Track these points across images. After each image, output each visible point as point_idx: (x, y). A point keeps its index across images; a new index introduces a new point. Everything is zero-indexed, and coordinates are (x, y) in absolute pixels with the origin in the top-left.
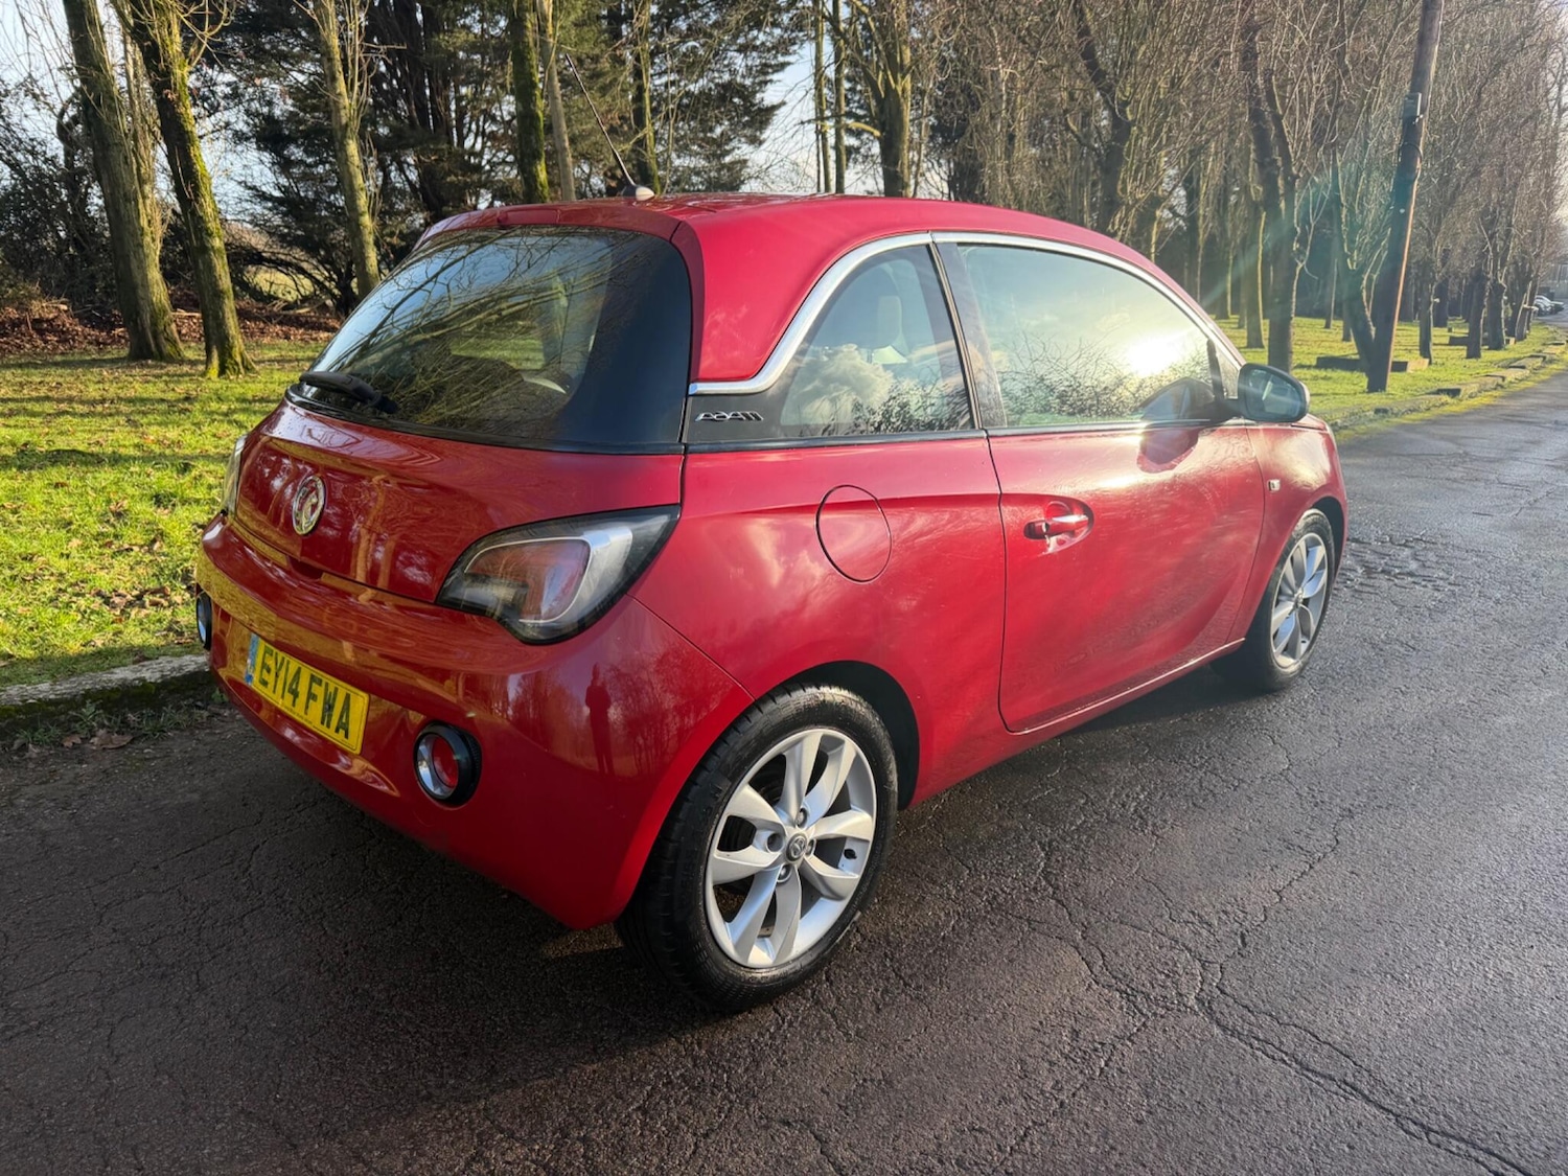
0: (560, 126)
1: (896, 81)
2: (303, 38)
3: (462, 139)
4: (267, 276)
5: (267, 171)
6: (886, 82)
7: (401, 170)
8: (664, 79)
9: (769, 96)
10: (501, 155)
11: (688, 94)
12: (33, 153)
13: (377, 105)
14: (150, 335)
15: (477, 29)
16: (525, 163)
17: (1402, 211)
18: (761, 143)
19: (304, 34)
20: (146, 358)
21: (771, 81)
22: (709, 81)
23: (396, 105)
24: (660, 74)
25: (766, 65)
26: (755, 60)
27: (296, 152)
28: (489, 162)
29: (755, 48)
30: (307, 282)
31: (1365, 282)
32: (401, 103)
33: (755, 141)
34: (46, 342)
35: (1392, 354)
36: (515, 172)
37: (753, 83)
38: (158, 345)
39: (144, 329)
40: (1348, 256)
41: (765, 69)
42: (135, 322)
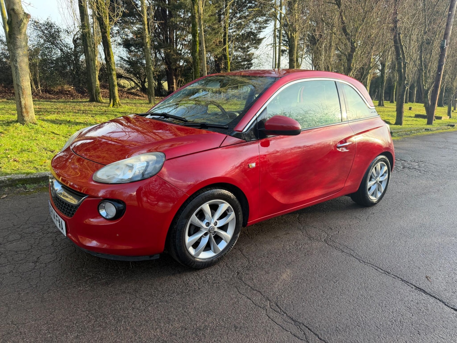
0: (203, 44)
1: (293, 34)
2: (137, 18)
3: (177, 46)
4: (123, 81)
5: (124, 53)
6: (291, 34)
7: (160, 53)
8: (232, 30)
9: (261, 36)
10: (187, 50)
11: (238, 35)
12: (67, 47)
13: (155, 36)
14: (95, 96)
15: (182, 16)
16: (193, 52)
17: (439, 73)
18: (258, 48)
19: (137, 17)
20: (93, 101)
21: (262, 31)
22: (245, 31)
23: (160, 36)
24: (231, 29)
25: (260, 27)
26: (257, 25)
27: (133, 48)
28: (184, 52)
29: (258, 22)
30: (133, 83)
31: (429, 93)
32: (161, 36)
33: (256, 48)
34: (68, 97)
35: (435, 114)
36: (190, 55)
37: (257, 32)
38: (96, 98)
39: (93, 94)
40: (424, 85)
41: (260, 28)
42: (91, 92)
